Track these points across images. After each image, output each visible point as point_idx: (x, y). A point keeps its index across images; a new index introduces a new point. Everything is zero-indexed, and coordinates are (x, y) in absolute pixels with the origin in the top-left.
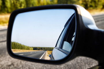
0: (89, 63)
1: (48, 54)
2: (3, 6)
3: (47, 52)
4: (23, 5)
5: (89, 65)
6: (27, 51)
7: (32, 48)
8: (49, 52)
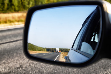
0: (104, 67)
1: (63, 55)
2: (10, 4)
3: (61, 54)
4: (31, 3)
5: (105, 69)
6: (40, 52)
7: (46, 49)
8: (64, 53)
